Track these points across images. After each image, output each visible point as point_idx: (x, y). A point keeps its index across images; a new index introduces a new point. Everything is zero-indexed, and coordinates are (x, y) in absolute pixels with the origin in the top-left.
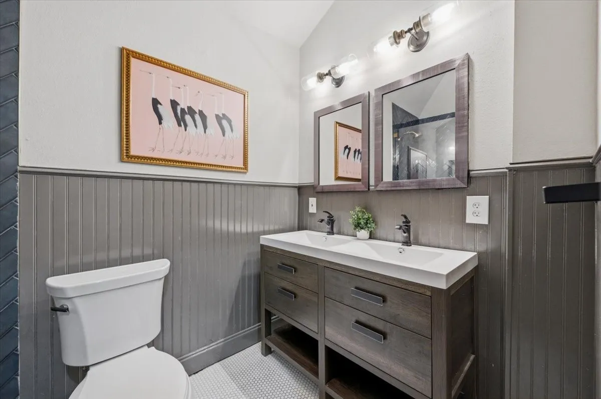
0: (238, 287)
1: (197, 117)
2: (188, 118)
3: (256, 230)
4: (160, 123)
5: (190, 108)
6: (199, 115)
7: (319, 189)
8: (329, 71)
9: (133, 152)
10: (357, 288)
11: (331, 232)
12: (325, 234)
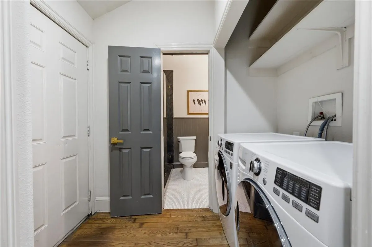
1: (203, 102)
2: (201, 102)
4: (195, 105)
5: (201, 100)
9: (190, 112)
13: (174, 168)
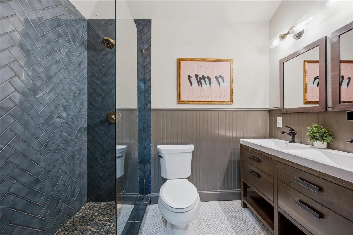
0: (228, 166)
1: (207, 80)
2: (202, 81)
3: (238, 135)
4: (191, 86)
5: (203, 76)
6: (207, 78)
7: (284, 111)
8: (288, 32)
9: (182, 100)
10: (299, 178)
11: (293, 142)
12: (287, 142)
13: (150, 204)
